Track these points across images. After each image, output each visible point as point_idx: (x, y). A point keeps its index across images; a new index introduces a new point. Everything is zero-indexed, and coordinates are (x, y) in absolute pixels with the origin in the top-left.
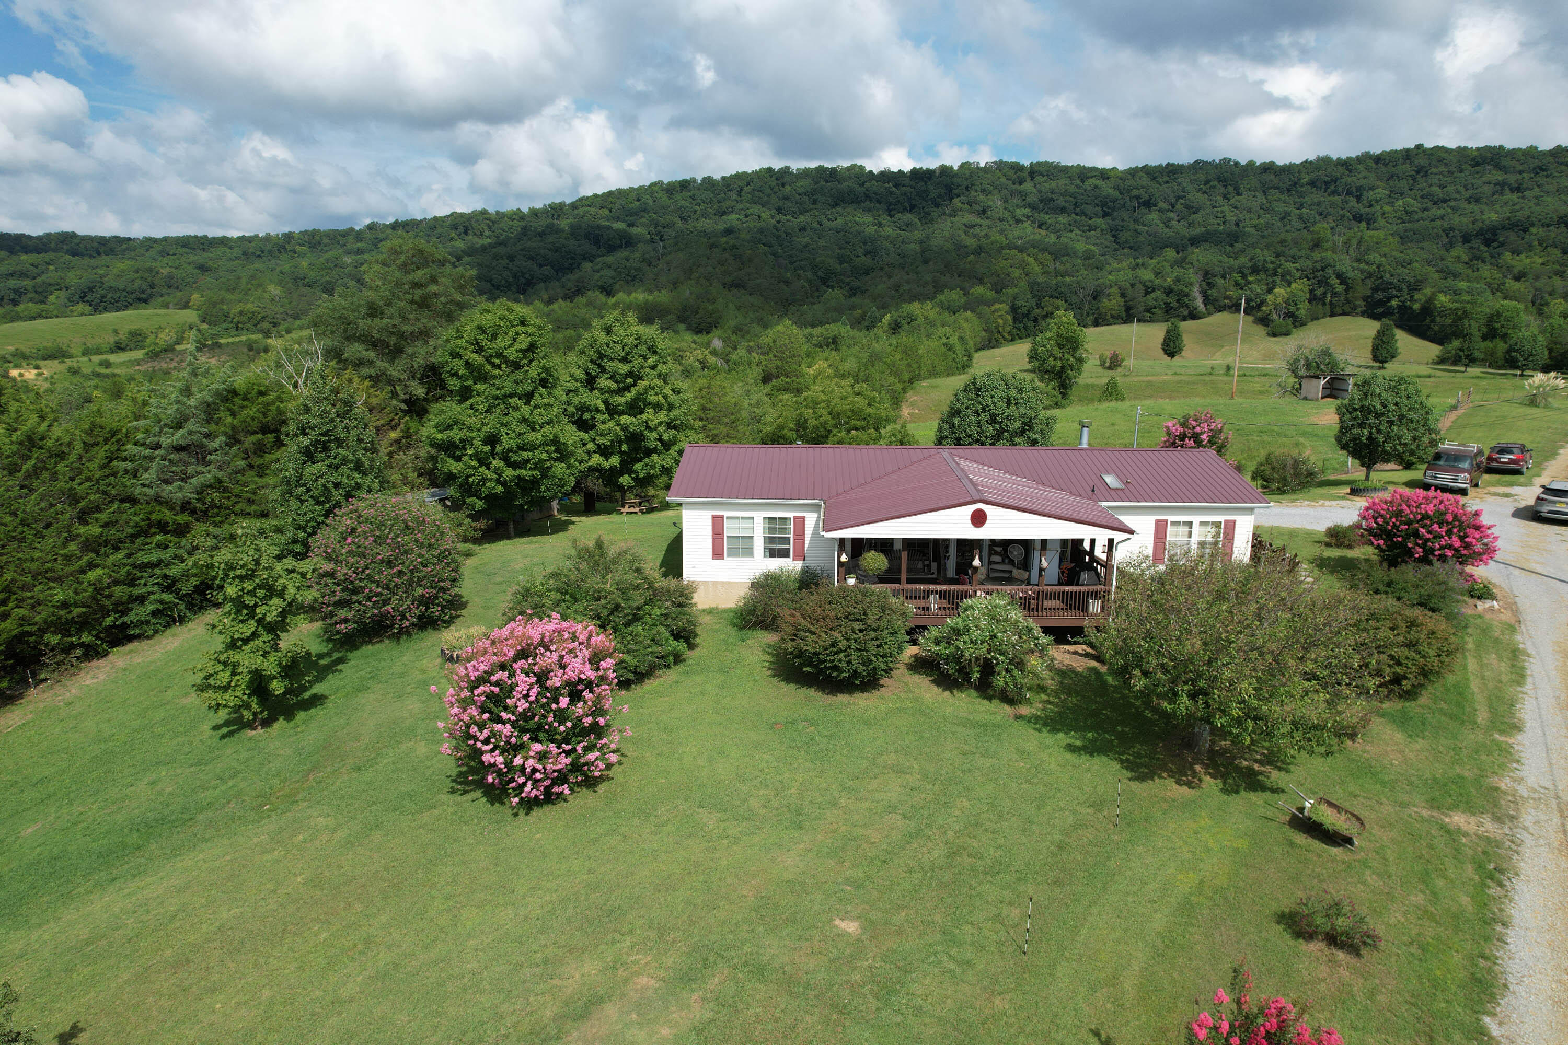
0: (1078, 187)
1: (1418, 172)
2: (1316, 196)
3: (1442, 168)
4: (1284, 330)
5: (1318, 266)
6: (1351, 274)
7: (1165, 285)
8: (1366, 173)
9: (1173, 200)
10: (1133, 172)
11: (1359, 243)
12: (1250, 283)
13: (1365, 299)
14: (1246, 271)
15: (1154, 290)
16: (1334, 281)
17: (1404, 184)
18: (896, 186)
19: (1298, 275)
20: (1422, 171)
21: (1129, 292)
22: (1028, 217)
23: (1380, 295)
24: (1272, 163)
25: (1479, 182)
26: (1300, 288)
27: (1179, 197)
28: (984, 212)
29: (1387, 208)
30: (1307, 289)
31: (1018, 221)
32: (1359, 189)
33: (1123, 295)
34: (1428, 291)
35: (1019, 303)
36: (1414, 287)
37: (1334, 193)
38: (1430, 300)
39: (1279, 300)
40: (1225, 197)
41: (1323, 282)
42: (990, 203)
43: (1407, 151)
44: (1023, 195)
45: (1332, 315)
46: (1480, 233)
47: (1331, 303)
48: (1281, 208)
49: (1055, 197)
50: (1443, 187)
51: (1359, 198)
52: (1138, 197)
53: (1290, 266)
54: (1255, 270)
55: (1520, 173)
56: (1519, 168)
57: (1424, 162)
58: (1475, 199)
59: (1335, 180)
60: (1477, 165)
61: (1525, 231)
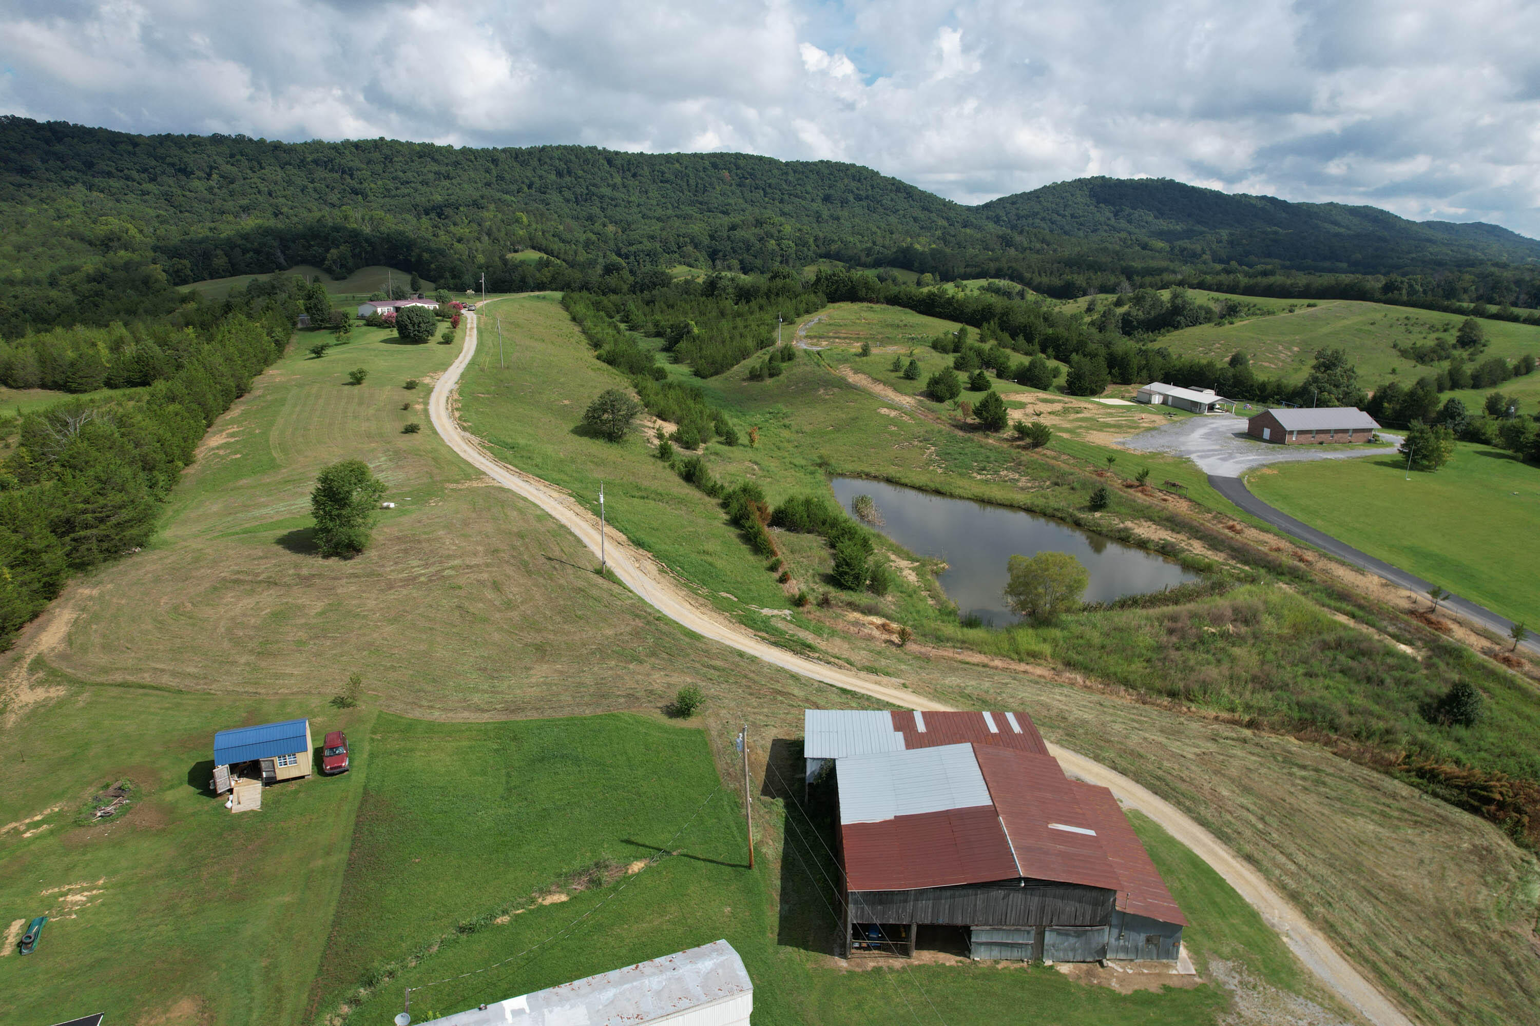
1: (386, 159)
2: (320, 173)
3: (401, 158)
4: (343, 276)
6: (373, 240)
7: (255, 247)
8: (350, 157)
9: (208, 170)
11: (371, 219)
12: (312, 246)
16: (365, 245)
17: (379, 168)
20: (388, 159)
21: (230, 253)
23: (392, 254)
24: (279, 142)
25: (425, 170)
27: (212, 167)
29: (373, 185)
30: (349, 249)
32: (350, 169)
34: (418, 251)
36: (411, 249)
37: (333, 171)
38: (420, 257)
39: (334, 257)
40: (252, 170)
43: (375, 141)
45: (368, 265)
46: (434, 208)
47: (366, 258)
48: (299, 181)
50: (404, 172)
51: (351, 176)
52: (173, 165)
55: (447, 165)
56: (446, 161)
57: (389, 153)
58: (425, 183)
59: (331, 161)
60: (420, 157)
61: (457, 209)
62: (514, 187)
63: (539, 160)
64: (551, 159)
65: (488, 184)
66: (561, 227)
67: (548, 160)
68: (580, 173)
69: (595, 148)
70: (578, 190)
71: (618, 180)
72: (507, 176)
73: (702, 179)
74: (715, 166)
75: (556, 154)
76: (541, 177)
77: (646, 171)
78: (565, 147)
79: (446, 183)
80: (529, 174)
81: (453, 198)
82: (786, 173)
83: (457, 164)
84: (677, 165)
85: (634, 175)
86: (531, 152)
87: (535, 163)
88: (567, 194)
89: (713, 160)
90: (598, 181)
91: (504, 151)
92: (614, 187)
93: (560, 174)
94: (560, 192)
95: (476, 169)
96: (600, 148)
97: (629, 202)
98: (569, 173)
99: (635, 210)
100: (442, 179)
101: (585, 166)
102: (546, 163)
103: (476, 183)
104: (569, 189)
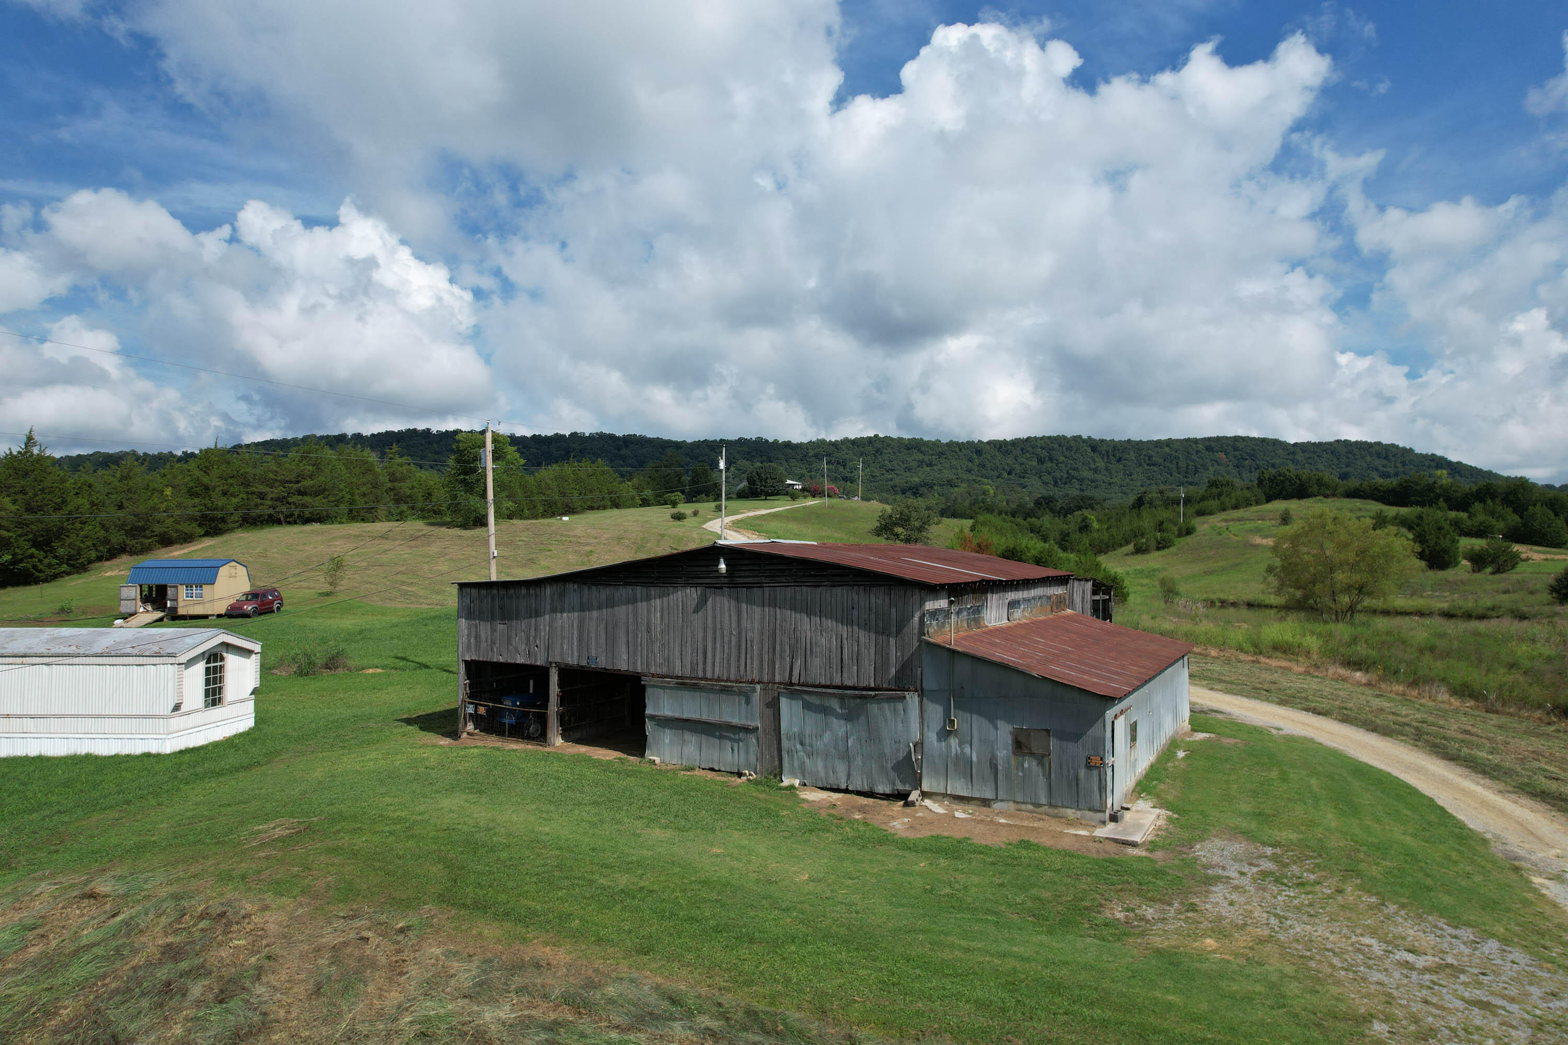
0: (661, 452)
1: (877, 452)
3: (889, 450)
8: (846, 451)
10: (697, 444)
17: (869, 459)
20: (879, 451)
24: (789, 442)
25: (910, 460)
32: (844, 461)
37: (829, 463)
43: (870, 438)
46: (910, 489)
48: (798, 471)
50: (890, 461)
51: (844, 466)
55: (932, 455)
56: (931, 452)
57: (880, 446)
58: (908, 469)
59: (829, 455)
60: (909, 449)
61: (932, 487)
62: (995, 473)
63: (1022, 449)
64: (1033, 448)
65: (969, 471)
67: (1031, 449)
68: (1062, 458)
69: (1080, 437)
70: (1058, 474)
71: (1101, 464)
72: (989, 465)
73: (1193, 461)
74: (1209, 449)
75: (1039, 443)
76: (1022, 464)
77: (1132, 455)
78: (1050, 438)
79: (928, 469)
80: (1009, 462)
81: (928, 480)
82: (1293, 453)
83: (941, 454)
84: (1167, 450)
85: (1119, 460)
86: (1015, 443)
87: (1019, 452)
88: (1047, 478)
89: (1208, 444)
90: (1079, 465)
91: (989, 443)
92: (1096, 470)
93: (1041, 461)
94: (1040, 476)
95: (958, 458)
96: (1085, 437)
97: (1110, 484)
98: (1051, 460)
100: (925, 466)
101: (1067, 454)
102: (1028, 451)
103: (956, 469)
104: (1049, 474)
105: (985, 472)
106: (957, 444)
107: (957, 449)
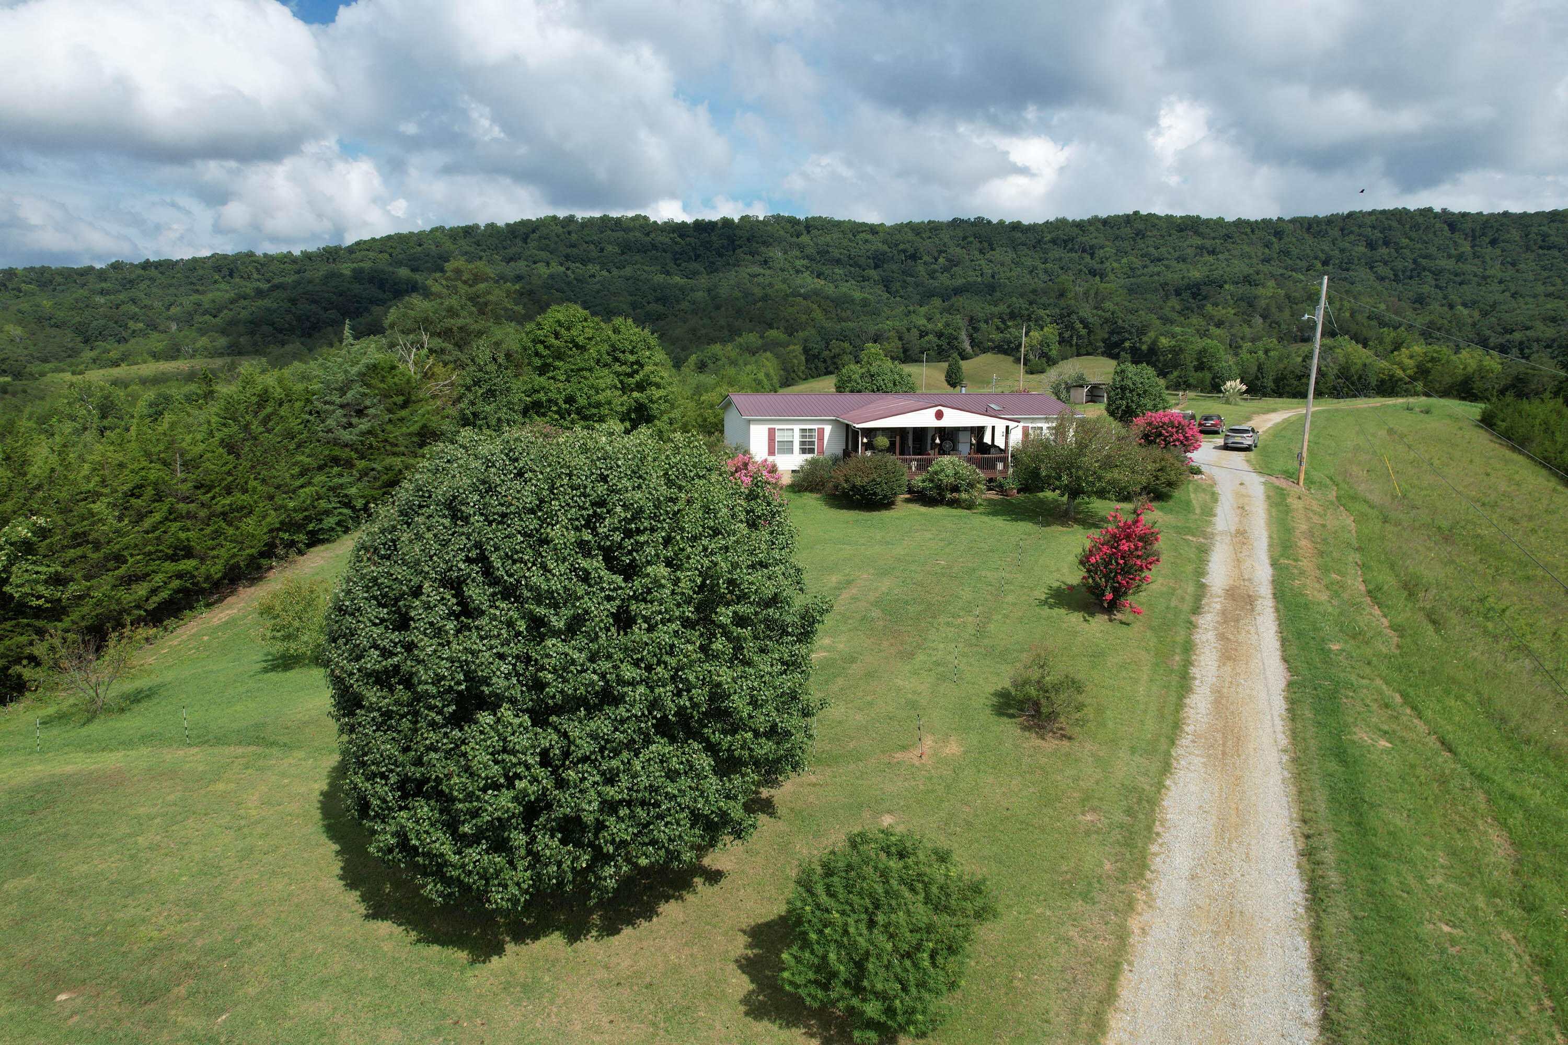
0: (850, 240)
1: (1137, 235)
2: (1056, 253)
3: (1155, 232)
4: (1039, 368)
5: (1065, 312)
6: (1091, 320)
7: (937, 329)
8: (1095, 234)
9: (936, 255)
10: (900, 228)
11: (1096, 293)
12: (1009, 327)
13: (1104, 341)
14: (1005, 317)
15: (927, 334)
16: (1078, 326)
17: (1126, 245)
18: (681, 236)
19: (1049, 320)
20: (1140, 234)
21: (906, 336)
22: (807, 268)
23: (1115, 338)
24: (1019, 223)
25: (1184, 245)
26: (1051, 331)
27: (941, 252)
28: (766, 262)
29: (1115, 265)
30: (1056, 333)
31: (798, 272)
32: (1092, 247)
33: (900, 339)
34: (1152, 334)
35: (810, 345)
36: (1142, 331)
37: (1071, 250)
38: (1154, 342)
39: (1035, 342)
40: (981, 252)
41: (1070, 327)
42: (772, 254)
43: (1128, 216)
44: (801, 248)
45: (1079, 355)
46: (1188, 287)
47: (1077, 344)
48: (1029, 262)
49: (830, 250)
50: (1157, 248)
51: (1092, 255)
52: (904, 251)
53: (1041, 312)
54: (1012, 316)
55: (1214, 239)
56: (1213, 235)
57: (1141, 226)
58: (1182, 259)
59: (1072, 240)
60: (1181, 230)
61: (1221, 287)
62: (1304, 264)
63: (1342, 230)
64: (1360, 227)
65: (1267, 260)
66: (1383, 307)
67: (1355, 229)
68: (1405, 241)
69: (1430, 210)
70: (1399, 265)
71: (1466, 248)
72: (1294, 251)
75: (1368, 221)
76: (1342, 251)
77: (1514, 234)
78: (1384, 212)
79: (1211, 259)
80: (1325, 248)
81: (1216, 274)
83: (1227, 237)
85: (1493, 242)
86: (1330, 221)
87: (1336, 233)
88: (1381, 270)
90: (1432, 250)
91: (1293, 221)
92: (1460, 258)
93: (1371, 246)
94: (1371, 268)
95: (1251, 243)
96: (1437, 209)
97: (1485, 278)
98: (1386, 243)
99: (1496, 287)
100: (1205, 254)
101: (1414, 235)
102: (1352, 232)
103: (1250, 258)
104: (1385, 263)
105: (1289, 262)
106: (1248, 223)
107: (1248, 230)
